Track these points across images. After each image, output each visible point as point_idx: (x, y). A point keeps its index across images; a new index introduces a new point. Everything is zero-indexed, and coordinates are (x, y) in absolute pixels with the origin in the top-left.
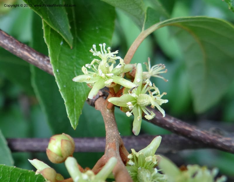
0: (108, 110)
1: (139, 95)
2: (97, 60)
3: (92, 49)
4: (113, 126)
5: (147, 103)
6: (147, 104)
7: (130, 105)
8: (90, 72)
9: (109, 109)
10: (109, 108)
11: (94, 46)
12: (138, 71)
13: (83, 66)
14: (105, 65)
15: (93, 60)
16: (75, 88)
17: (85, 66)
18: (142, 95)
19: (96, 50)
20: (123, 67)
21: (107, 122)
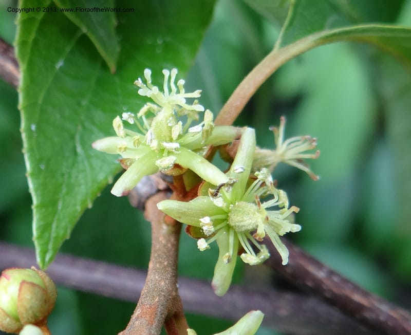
0: (165, 227)
1: (237, 204)
2: (155, 107)
3: (139, 79)
4: (165, 267)
5: (250, 225)
6: (250, 227)
7: (207, 224)
8: (130, 132)
9: (168, 225)
10: (168, 222)
11: (148, 73)
12: (243, 145)
13: (116, 117)
14: (167, 120)
15: (145, 106)
16: (66, 176)
17: (121, 117)
18: (243, 204)
19: (150, 82)
20: (207, 131)
21: (156, 255)
